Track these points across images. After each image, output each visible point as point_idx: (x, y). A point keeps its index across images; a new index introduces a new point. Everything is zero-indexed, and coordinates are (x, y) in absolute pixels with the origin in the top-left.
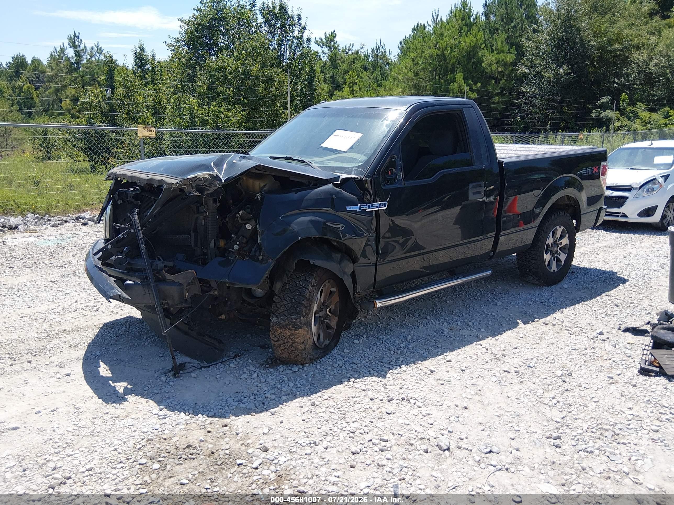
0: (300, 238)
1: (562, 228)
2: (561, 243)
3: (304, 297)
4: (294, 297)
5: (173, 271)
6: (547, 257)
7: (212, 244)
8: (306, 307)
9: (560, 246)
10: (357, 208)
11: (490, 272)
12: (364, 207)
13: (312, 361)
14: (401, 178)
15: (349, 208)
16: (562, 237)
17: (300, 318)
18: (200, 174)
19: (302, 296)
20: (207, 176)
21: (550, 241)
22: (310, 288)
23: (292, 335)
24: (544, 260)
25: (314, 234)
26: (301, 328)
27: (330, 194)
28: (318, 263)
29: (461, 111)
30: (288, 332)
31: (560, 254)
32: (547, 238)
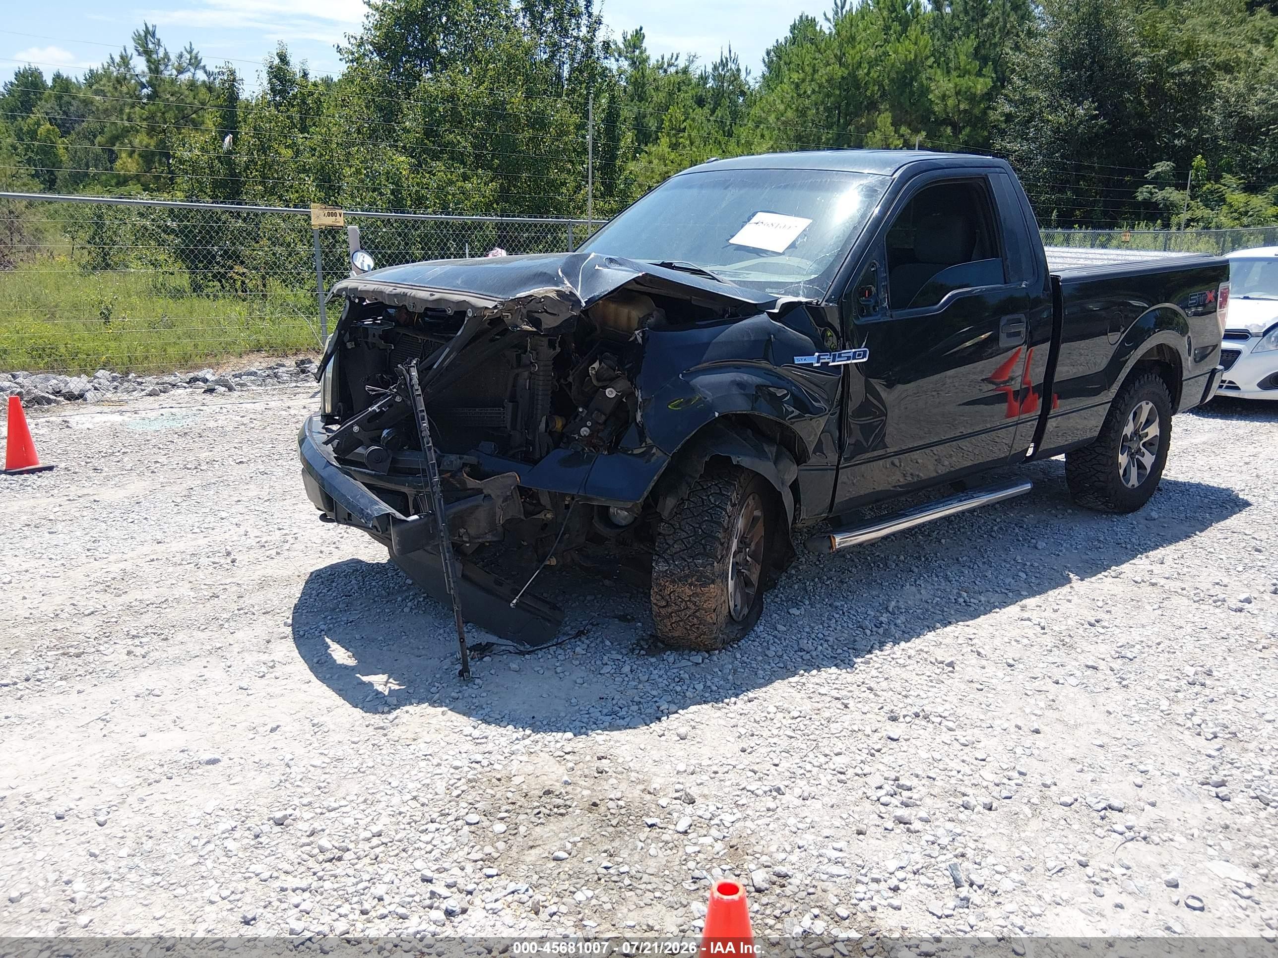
0: (717, 414)
1: (1151, 405)
2: (1147, 434)
3: (720, 524)
4: (700, 524)
5: (478, 473)
6: (1123, 459)
7: (543, 426)
8: (722, 544)
9: (1145, 440)
10: (813, 360)
11: (1028, 486)
12: (826, 359)
13: (726, 644)
14: (886, 304)
15: (798, 360)
16: (1148, 422)
17: (712, 565)
18: (538, 291)
19: (715, 522)
20: (553, 295)
21: (1128, 430)
22: (729, 508)
23: (695, 594)
24: (1117, 465)
25: (741, 406)
26: (713, 582)
27: (766, 332)
28: (746, 461)
29: (985, 179)
30: (687, 590)
31: (1143, 455)
32: (1125, 423)
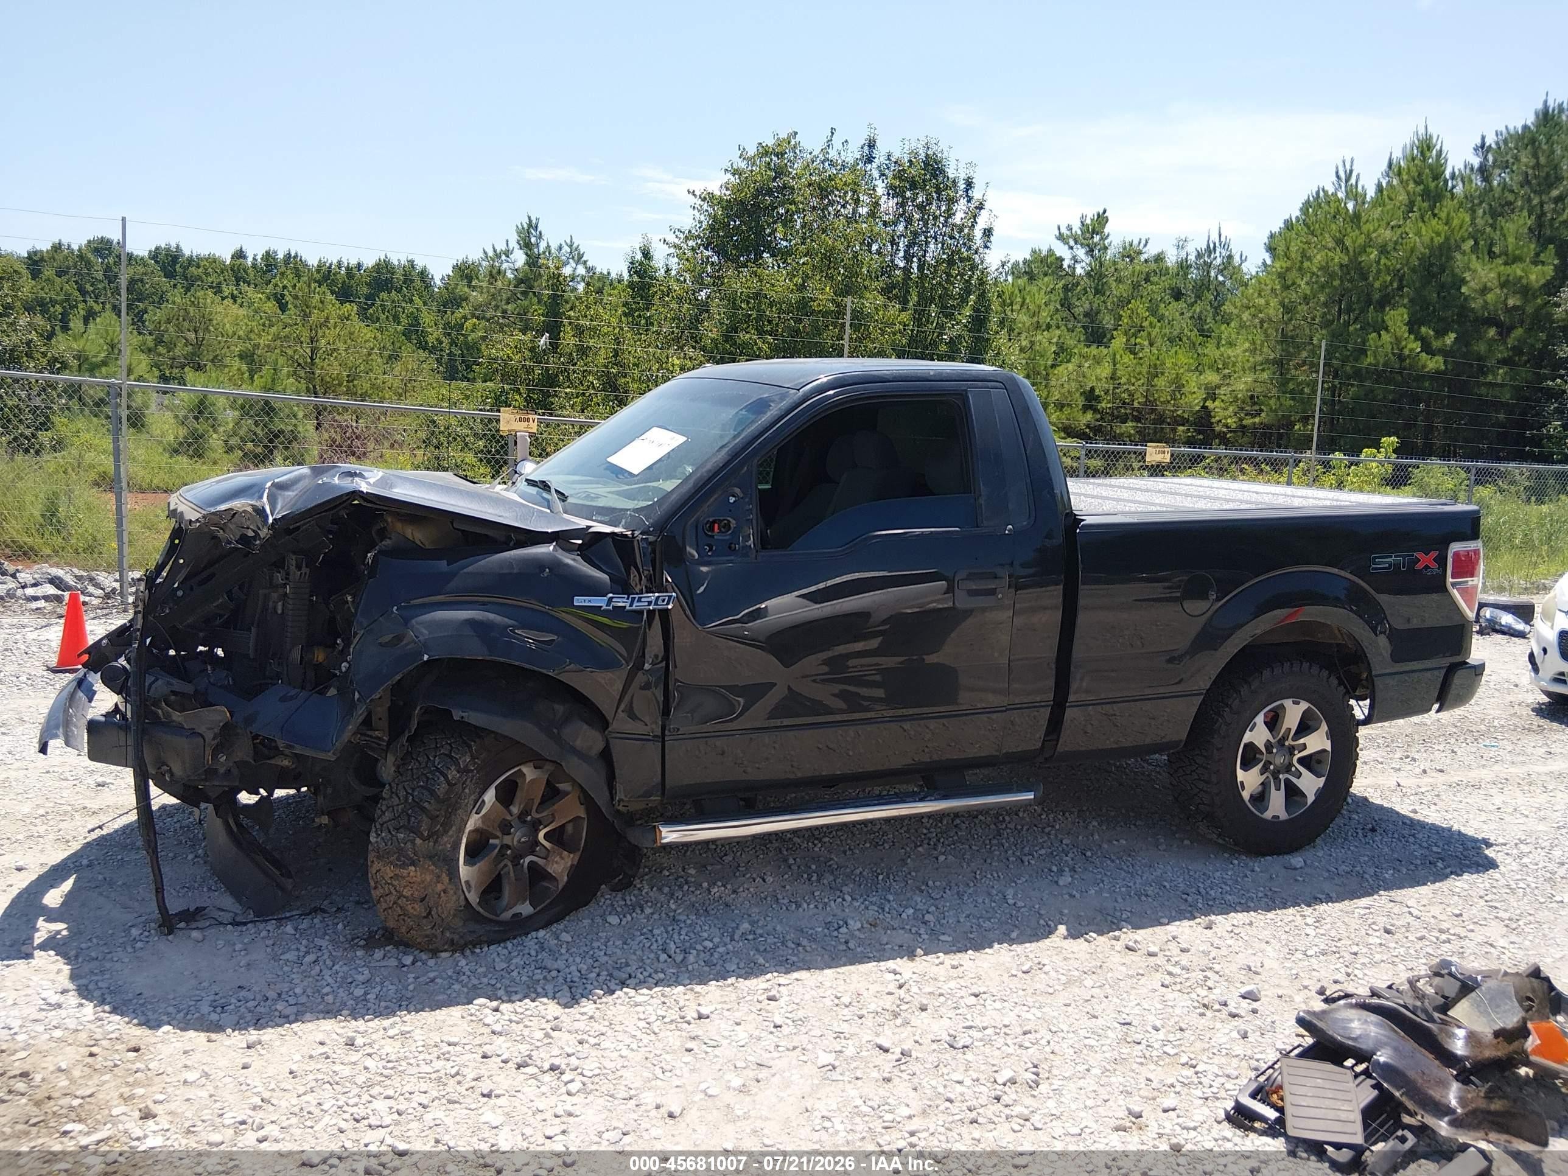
0: (426, 657)
1: (1304, 705)
2: (1304, 747)
3: (432, 793)
4: (413, 790)
6: (1249, 780)
7: (296, 654)
8: (433, 818)
9: (1298, 755)
10: (600, 602)
11: (1030, 796)
12: (621, 602)
13: (458, 947)
14: (751, 542)
15: (579, 601)
16: (1304, 730)
17: (413, 842)
19: (429, 790)
21: (1258, 735)
22: (452, 774)
23: (396, 877)
24: (1235, 787)
25: (475, 650)
26: (413, 864)
27: (539, 564)
28: (475, 718)
29: (963, 396)
30: (388, 870)
31: (1299, 775)
32: (1248, 726)
